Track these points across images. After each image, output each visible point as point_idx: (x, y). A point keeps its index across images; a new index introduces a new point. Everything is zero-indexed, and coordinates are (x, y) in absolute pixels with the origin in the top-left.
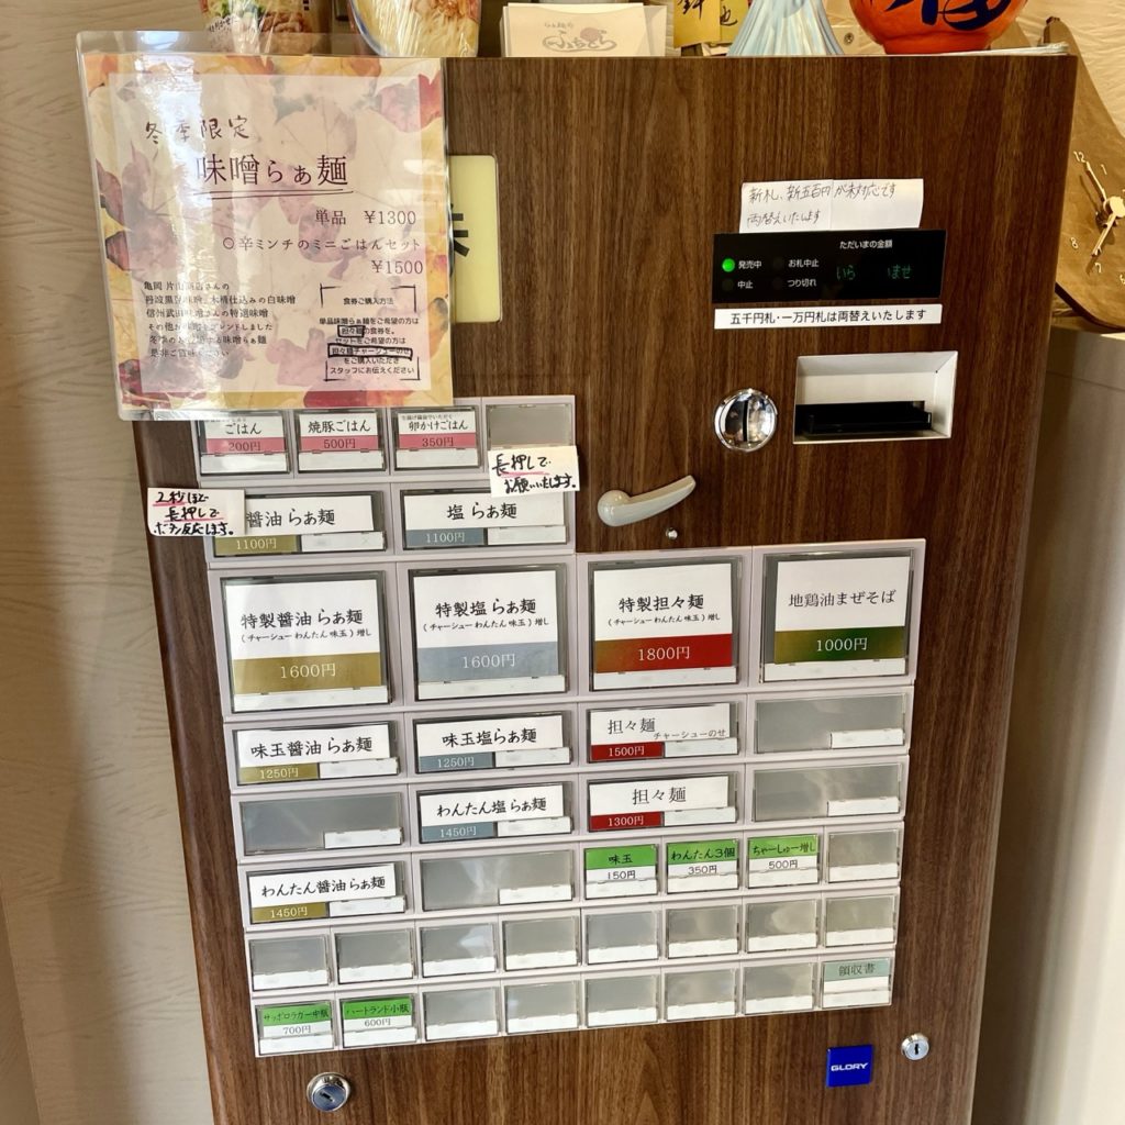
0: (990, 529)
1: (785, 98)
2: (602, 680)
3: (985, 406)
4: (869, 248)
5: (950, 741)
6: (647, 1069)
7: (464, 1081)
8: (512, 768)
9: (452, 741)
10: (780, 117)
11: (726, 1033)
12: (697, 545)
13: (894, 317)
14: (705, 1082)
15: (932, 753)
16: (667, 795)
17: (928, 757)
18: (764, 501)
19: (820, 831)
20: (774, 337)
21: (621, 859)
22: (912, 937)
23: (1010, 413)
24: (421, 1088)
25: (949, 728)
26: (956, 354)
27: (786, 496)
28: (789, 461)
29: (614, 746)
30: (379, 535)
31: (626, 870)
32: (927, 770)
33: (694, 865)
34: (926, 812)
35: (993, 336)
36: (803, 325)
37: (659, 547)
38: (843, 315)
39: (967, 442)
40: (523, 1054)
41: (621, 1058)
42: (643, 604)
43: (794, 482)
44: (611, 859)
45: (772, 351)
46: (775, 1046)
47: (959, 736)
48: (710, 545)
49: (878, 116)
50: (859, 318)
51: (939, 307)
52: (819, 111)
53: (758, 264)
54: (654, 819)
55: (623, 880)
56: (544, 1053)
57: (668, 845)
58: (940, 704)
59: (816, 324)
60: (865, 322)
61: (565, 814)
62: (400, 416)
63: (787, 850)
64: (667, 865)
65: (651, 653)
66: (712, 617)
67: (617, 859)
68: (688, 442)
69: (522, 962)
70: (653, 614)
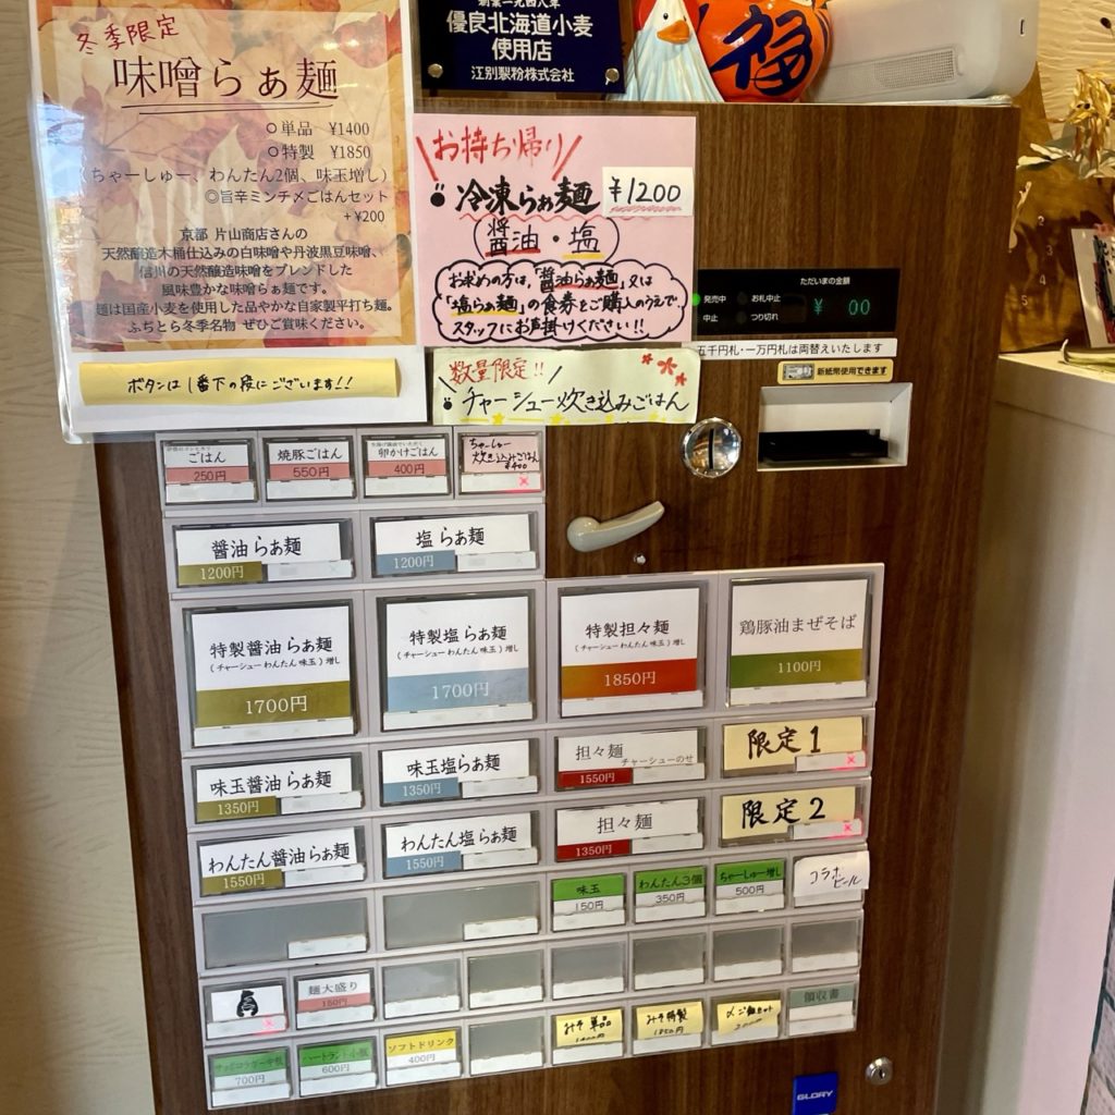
0: (945, 554)
1: (748, 142)
2: (572, 706)
3: (939, 436)
4: (828, 285)
5: (910, 762)
6: (613, 1106)
8: (479, 798)
9: (417, 769)
10: (744, 161)
11: (692, 1065)
12: (664, 570)
13: (852, 350)
15: (893, 774)
16: (633, 823)
17: (890, 779)
18: (729, 528)
19: (785, 854)
20: (738, 369)
21: (589, 889)
22: (876, 960)
23: (962, 442)
25: (909, 748)
26: (911, 385)
27: (751, 521)
28: (753, 487)
29: (585, 773)
30: (348, 563)
31: (594, 900)
32: (888, 791)
33: (662, 894)
34: (888, 832)
35: (946, 369)
36: (766, 357)
37: (627, 572)
38: (804, 348)
39: (923, 470)
40: (487, 1095)
41: (586, 1096)
42: (610, 630)
43: (758, 508)
44: (579, 889)
45: (737, 382)
48: (677, 570)
49: (835, 162)
50: (820, 351)
51: (895, 341)
52: (780, 155)
53: (723, 299)
54: (622, 848)
55: (591, 910)
56: (509, 1094)
57: (635, 874)
58: (899, 725)
59: (778, 356)
60: (824, 355)
61: (532, 845)
62: (370, 443)
63: (754, 876)
64: (635, 894)
65: (617, 679)
66: (677, 642)
67: (585, 889)
68: (655, 468)
69: (487, 1000)
70: (619, 639)
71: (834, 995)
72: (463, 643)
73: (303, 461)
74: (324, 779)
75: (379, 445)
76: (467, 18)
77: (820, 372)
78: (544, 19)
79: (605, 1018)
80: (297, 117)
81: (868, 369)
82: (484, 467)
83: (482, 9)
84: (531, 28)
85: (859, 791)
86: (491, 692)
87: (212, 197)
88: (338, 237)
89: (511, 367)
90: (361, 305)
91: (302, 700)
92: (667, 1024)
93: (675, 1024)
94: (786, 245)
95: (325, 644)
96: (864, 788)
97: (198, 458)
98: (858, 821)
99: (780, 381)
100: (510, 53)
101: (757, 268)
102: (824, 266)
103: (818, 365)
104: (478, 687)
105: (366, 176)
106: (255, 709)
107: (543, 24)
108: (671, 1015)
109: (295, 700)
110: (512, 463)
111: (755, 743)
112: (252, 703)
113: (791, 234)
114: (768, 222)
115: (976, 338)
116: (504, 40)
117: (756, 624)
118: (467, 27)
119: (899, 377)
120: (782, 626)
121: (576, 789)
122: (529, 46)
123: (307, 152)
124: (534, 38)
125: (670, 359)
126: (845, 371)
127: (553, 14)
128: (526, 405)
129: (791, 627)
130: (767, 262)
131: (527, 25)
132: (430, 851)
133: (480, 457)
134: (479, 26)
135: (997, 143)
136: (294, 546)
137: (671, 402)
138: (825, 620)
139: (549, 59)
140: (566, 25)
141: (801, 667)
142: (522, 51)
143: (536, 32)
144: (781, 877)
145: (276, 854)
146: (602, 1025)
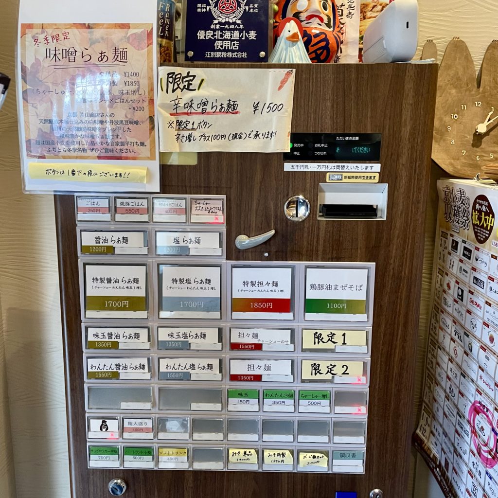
0: (405, 260)
1: (313, 79)
2: (237, 315)
3: (401, 207)
4: (349, 140)
5: (389, 353)
6: (254, 492)
7: (174, 489)
9: (172, 336)
10: (311, 87)
11: (289, 479)
12: (277, 260)
13: (360, 168)
15: (381, 358)
16: (263, 368)
17: (380, 360)
18: (305, 243)
19: (331, 389)
20: (309, 175)
21: (243, 395)
22: (374, 442)
23: (412, 211)
24: (156, 490)
25: (388, 347)
26: (388, 184)
27: (315, 240)
28: (316, 227)
29: (242, 344)
30: (146, 248)
31: (246, 399)
32: (379, 365)
33: (275, 400)
34: (379, 385)
35: (403, 178)
36: (321, 170)
37: (261, 259)
38: (338, 167)
39: (393, 222)
40: (200, 479)
41: (243, 486)
42: (253, 284)
43: (318, 236)
44: (239, 394)
45: (308, 181)
46: (312, 488)
47: (393, 351)
48: (283, 260)
49: (351, 87)
50: (345, 169)
51: (380, 165)
52: (327, 85)
53: (302, 145)
54: (258, 378)
55: (244, 404)
56: (209, 480)
57: (263, 390)
58: (384, 336)
59: (327, 170)
60: (347, 170)
61: (220, 373)
63: (316, 397)
64: (263, 399)
65: (256, 305)
66: (282, 291)
67: (242, 394)
68: (273, 216)
69: (200, 437)
70: (256, 288)
71: (354, 456)
72: (193, 285)
73: (129, 206)
74: (137, 336)
75: (159, 201)
76: (205, 33)
77: (345, 177)
78: (237, 33)
81: (367, 177)
82: (200, 212)
83: (212, 30)
84: (231, 37)
85: (365, 364)
86: (204, 306)
91: (127, 303)
92: (277, 458)
93: (280, 458)
94: (330, 123)
95: (136, 281)
96: (367, 363)
97: (89, 203)
98: (364, 377)
99: (327, 181)
100: (222, 46)
101: (317, 132)
102: (347, 132)
103: (344, 174)
104: (199, 303)
106: (108, 305)
107: (236, 35)
108: (279, 455)
109: (124, 303)
110: (211, 211)
111: (317, 338)
112: (108, 302)
113: (332, 118)
114: (322, 113)
115: (417, 165)
116: (220, 41)
117: (317, 286)
118: (205, 37)
119: (381, 181)
120: (329, 287)
121: (238, 350)
122: (230, 44)
124: (232, 41)
126: (356, 177)
127: (241, 31)
129: (333, 288)
130: (321, 130)
131: (230, 35)
132: (177, 371)
133: (198, 208)
135: (426, 79)
136: (125, 240)
138: (349, 286)
139: (237, 49)
140: (245, 35)
141: (337, 306)
142: (227, 46)
143: (233, 38)
144: (329, 399)
145: (116, 365)
146: (248, 455)
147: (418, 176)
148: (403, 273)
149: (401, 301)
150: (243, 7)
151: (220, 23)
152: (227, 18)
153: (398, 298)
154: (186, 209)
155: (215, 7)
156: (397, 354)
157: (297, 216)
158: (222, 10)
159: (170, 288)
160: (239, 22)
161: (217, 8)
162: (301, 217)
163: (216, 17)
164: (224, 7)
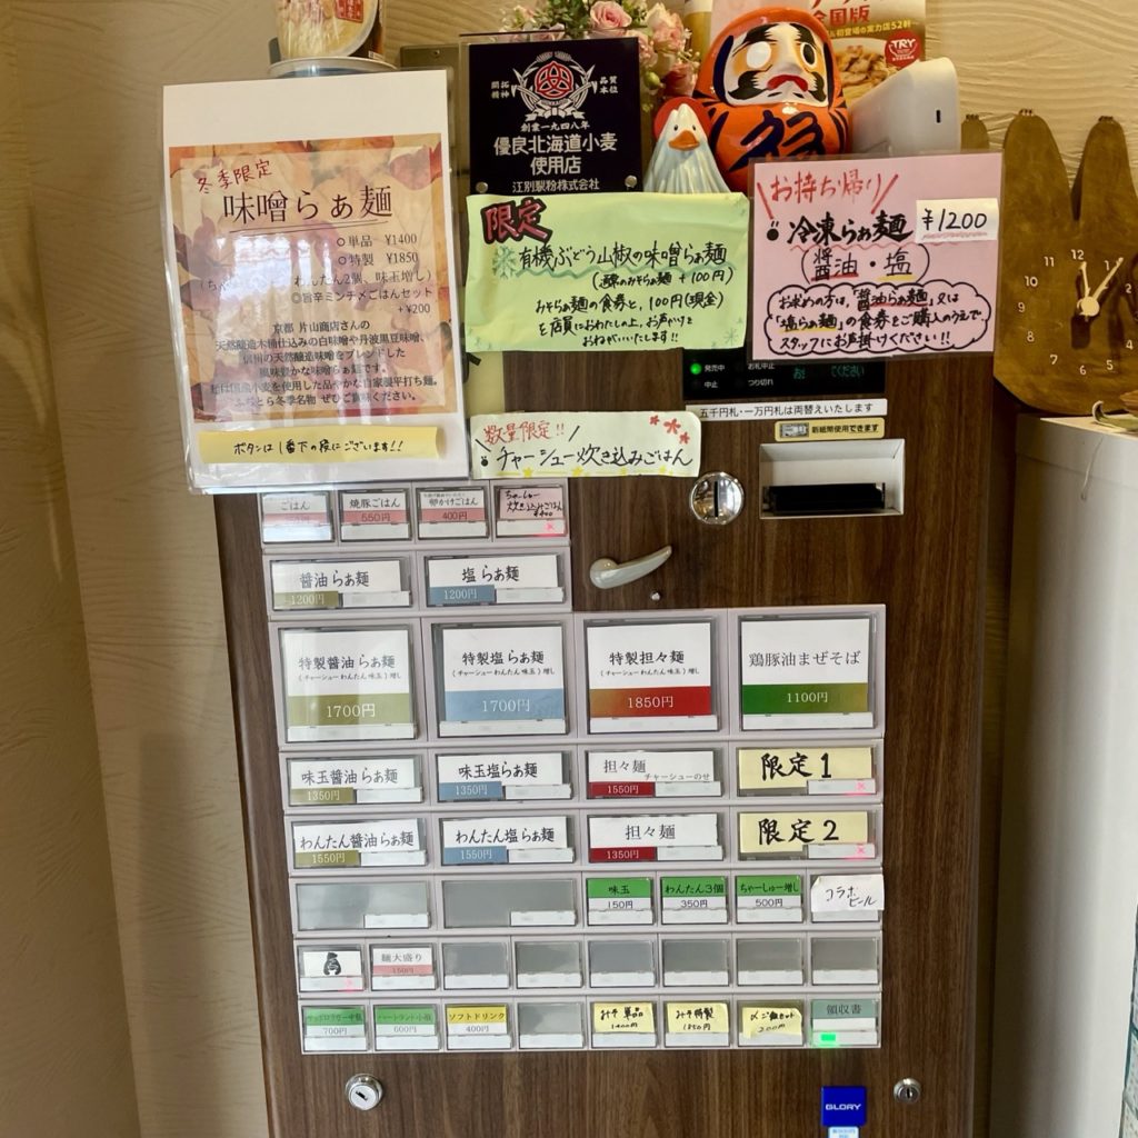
0: (946, 597)
2: (599, 724)
3: (933, 487)
5: (921, 792)
6: (650, 1092)
7: (483, 1093)
8: (522, 802)
9: (467, 772)
11: (723, 1064)
12: (679, 606)
13: (844, 410)
14: (705, 1111)
15: (906, 803)
16: (657, 833)
17: (902, 807)
18: (736, 570)
19: (802, 872)
20: (738, 430)
21: (620, 889)
22: (897, 981)
23: (957, 493)
24: (445, 1095)
25: (920, 781)
26: (903, 441)
27: (756, 564)
28: (757, 535)
29: (612, 784)
30: (406, 593)
31: (625, 900)
32: (901, 819)
33: (687, 899)
34: (903, 858)
35: (936, 425)
36: (763, 417)
37: (645, 608)
38: (798, 409)
39: (919, 519)
40: (536, 1070)
41: (625, 1080)
42: (631, 658)
43: (762, 552)
44: (610, 889)
45: (738, 440)
46: (770, 1080)
47: (930, 787)
48: (691, 607)
50: (813, 412)
51: (883, 402)
53: (722, 367)
54: (649, 854)
55: (621, 909)
56: (555, 1072)
57: (662, 879)
58: (910, 757)
59: (775, 417)
60: (818, 415)
61: (569, 846)
62: (422, 494)
63: (772, 890)
64: (662, 897)
65: (639, 702)
66: (692, 671)
67: (616, 889)
68: (667, 516)
69: (532, 981)
70: (639, 667)
71: (856, 1010)
72: (507, 665)
73: (369, 509)
74: (392, 775)
75: (430, 495)
76: (511, 143)
77: (815, 430)
78: (576, 138)
79: (637, 1009)
80: (360, 232)
81: (861, 427)
82: (517, 514)
83: (523, 135)
84: (564, 147)
85: (871, 817)
86: (533, 707)
87: (296, 298)
88: (394, 327)
89: (537, 428)
90: (413, 381)
91: (370, 708)
92: (695, 1020)
93: (701, 1021)
95: (389, 661)
96: (876, 814)
97: (288, 506)
98: (871, 845)
99: (777, 438)
100: (546, 169)
103: (812, 424)
104: (521, 703)
105: (414, 276)
106: (334, 713)
107: (575, 142)
108: (698, 1013)
109: (364, 708)
110: (540, 511)
111: (768, 766)
112: (332, 708)
115: (964, 397)
116: (541, 158)
117: (764, 657)
118: (510, 150)
120: (790, 660)
121: (605, 798)
122: (562, 162)
123: (368, 259)
124: (566, 155)
125: (675, 421)
126: (838, 429)
127: (584, 134)
128: (550, 461)
129: (798, 660)
131: (561, 144)
132: (480, 844)
133: (513, 507)
134: (520, 149)
136: (363, 579)
137: (677, 458)
138: (830, 655)
139: (578, 172)
140: (594, 142)
141: (808, 697)
142: (556, 167)
143: (568, 150)
144: (800, 891)
145: (353, 837)
146: (635, 1015)
147: (966, 419)
148: (944, 624)
149: (942, 683)
150: (587, 85)
151: (540, 120)
152: (555, 109)
153: (935, 676)
154: (486, 509)
155: (528, 87)
156: (939, 792)
157: (717, 515)
158: (543, 92)
159: (460, 673)
160: (579, 115)
161: (531, 88)
162: (725, 517)
163: (530, 107)
164: (546, 86)
